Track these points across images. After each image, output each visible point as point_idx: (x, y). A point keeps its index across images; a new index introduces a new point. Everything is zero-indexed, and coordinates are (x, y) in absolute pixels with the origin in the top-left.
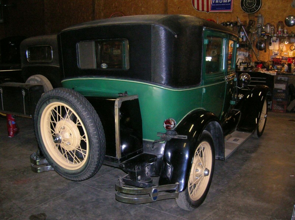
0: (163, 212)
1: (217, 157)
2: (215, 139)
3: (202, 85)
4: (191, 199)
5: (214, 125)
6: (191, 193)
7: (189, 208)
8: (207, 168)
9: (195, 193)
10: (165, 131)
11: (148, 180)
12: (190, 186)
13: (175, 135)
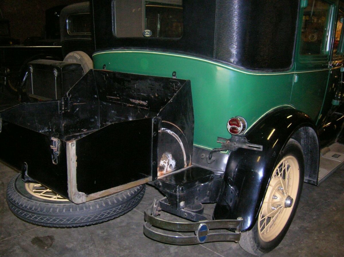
0: (216, 254)
1: (306, 178)
2: (306, 153)
3: (293, 70)
4: (261, 239)
5: (307, 133)
6: (261, 230)
7: (255, 252)
8: (289, 195)
9: (268, 231)
10: (228, 136)
11: (197, 209)
12: (262, 218)
13: (245, 143)
